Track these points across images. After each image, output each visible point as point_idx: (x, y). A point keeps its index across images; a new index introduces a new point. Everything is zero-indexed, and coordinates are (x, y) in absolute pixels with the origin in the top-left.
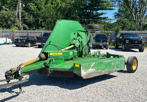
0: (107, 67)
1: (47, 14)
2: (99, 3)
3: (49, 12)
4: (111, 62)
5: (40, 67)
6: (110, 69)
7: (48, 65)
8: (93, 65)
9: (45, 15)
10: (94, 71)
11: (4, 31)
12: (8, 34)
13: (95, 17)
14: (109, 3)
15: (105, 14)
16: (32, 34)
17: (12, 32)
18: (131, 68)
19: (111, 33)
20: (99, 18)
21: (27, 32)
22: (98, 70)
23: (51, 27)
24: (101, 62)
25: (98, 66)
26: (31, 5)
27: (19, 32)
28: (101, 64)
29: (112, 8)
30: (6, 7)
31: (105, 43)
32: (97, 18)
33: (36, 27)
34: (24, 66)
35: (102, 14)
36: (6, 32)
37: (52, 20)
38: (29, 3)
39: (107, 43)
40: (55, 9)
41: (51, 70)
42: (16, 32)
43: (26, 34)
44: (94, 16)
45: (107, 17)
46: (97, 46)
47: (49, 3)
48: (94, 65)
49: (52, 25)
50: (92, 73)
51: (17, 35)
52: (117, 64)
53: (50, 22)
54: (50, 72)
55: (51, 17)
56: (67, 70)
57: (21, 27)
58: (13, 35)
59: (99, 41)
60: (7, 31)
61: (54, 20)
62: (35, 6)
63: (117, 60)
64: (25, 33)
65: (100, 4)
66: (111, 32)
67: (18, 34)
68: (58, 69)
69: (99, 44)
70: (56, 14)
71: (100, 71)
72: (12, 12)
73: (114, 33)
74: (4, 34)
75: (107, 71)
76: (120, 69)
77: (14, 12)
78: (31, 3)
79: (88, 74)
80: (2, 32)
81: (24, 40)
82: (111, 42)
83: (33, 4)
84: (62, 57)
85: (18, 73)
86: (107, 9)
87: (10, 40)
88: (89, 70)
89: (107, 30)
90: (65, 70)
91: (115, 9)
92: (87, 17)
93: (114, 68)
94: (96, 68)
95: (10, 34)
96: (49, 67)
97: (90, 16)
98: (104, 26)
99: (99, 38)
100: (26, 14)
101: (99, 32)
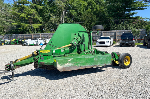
0: (88, 63)
1: (84, 18)
2: (130, 4)
3: (85, 16)
4: (93, 58)
5: (31, 61)
6: (91, 64)
7: (37, 60)
8: (70, 60)
9: (82, 19)
10: (71, 65)
11: (51, 34)
13: (126, 17)
14: (140, 4)
15: (136, 13)
18: (122, 64)
19: (141, 31)
20: (130, 18)
22: (77, 64)
24: (80, 58)
25: (77, 61)
26: (72, 11)
28: (81, 60)
29: (144, 8)
30: (53, 15)
31: (131, 41)
32: (128, 18)
34: (19, 61)
35: (133, 14)
37: (88, 23)
38: (70, 11)
39: (133, 41)
41: (39, 64)
45: (139, 17)
46: (124, 44)
47: (89, 8)
48: (72, 60)
49: (88, 27)
50: (70, 67)
52: (101, 60)
54: (39, 65)
55: (87, 20)
56: (50, 65)
59: (125, 39)
60: (53, 33)
62: (75, 12)
63: (101, 57)
65: (132, 5)
66: (141, 30)
68: (43, 63)
69: (125, 42)
70: (92, 18)
71: (79, 65)
72: (57, 19)
73: (144, 31)
75: (88, 66)
76: (106, 64)
77: (59, 18)
78: (72, 10)
79: (65, 67)
80: (50, 35)
82: (142, 40)
83: (73, 11)
84: (50, 54)
85: (11, 65)
86: (138, 9)
88: (66, 65)
89: (137, 29)
90: (48, 64)
91: (146, 9)
92: (119, 17)
93: (97, 63)
94: (74, 63)
96: (37, 62)
97: (122, 17)
98: (136, 25)
99: (125, 36)
100: (68, 19)
101: (129, 30)
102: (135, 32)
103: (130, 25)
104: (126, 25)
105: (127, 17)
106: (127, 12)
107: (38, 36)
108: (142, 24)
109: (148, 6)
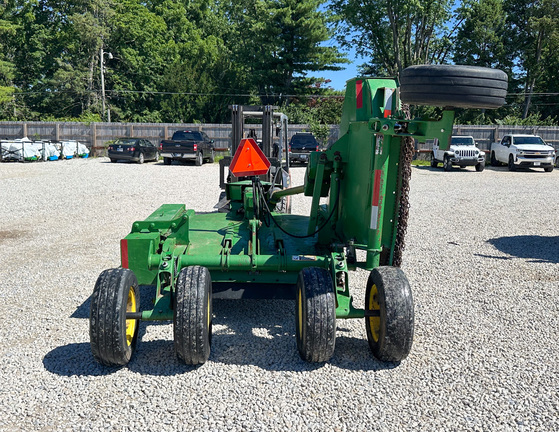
1: (173, 80)
2: (305, 53)
12: (75, 131)
13: (295, 89)
16: (140, 132)
17: (88, 127)
19: (332, 130)
21: (126, 128)
23: (184, 114)
26: (130, 53)
27: (106, 128)
29: (337, 65)
30: (64, 61)
33: (132, 110)
36: (71, 128)
37: (186, 95)
38: (124, 50)
40: (193, 67)
42: (98, 127)
43: (124, 131)
44: (293, 86)
51: (99, 134)
53: (180, 100)
55: (184, 88)
57: (106, 114)
58: (90, 134)
59: (300, 150)
60: (73, 123)
61: (190, 96)
62: (139, 55)
64: (122, 129)
65: (309, 55)
66: (331, 126)
67: (102, 132)
69: (300, 155)
70: (197, 80)
74: (66, 132)
78: (130, 49)
80: (62, 127)
81: (130, 147)
83: (133, 51)
86: (326, 68)
87: (84, 146)
89: (322, 123)
91: (344, 69)
95: (82, 133)
97: (283, 85)
98: (318, 111)
99: (299, 142)
100: (117, 77)
101: (303, 126)
102: (317, 131)
103: (303, 110)
104: (295, 111)
105: (297, 87)
106: (296, 75)
107: (16, 131)
108: (334, 111)
109: (349, 63)
